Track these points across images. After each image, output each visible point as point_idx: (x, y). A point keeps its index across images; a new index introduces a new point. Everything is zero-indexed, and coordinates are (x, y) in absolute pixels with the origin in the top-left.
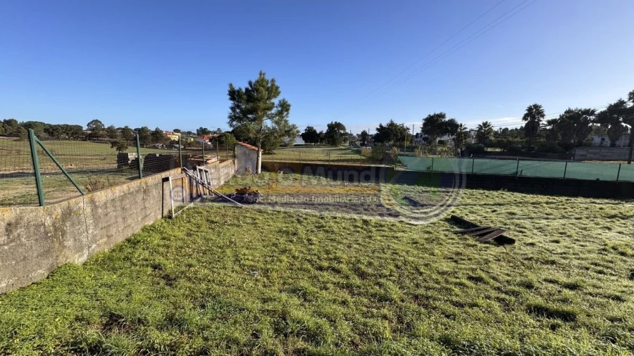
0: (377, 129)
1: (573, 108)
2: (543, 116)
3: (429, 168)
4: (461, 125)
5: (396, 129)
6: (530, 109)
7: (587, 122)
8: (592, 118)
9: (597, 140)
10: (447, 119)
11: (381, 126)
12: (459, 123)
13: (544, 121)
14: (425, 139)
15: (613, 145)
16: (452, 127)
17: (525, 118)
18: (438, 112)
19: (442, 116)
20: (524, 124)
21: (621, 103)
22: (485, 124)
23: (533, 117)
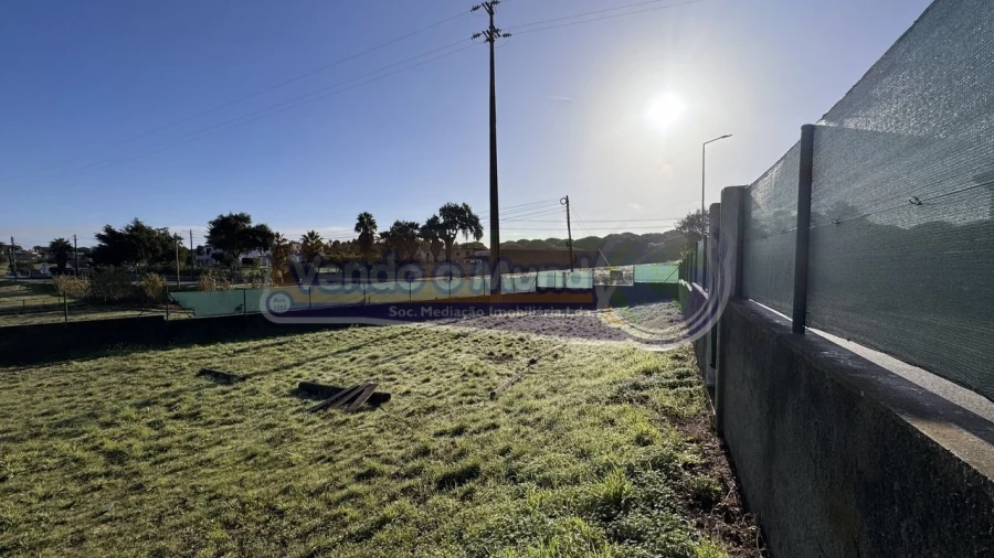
0: (100, 237)
1: (401, 221)
2: (375, 227)
3: (238, 309)
4: (278, 235)
5: (149, 239)
6: (361, 218)
7: (414, 236)
8: (417, 232)
9: (423, 255)
10: (253, 225)
11: (108, 229)
12: (274, 231)
13: (376, 234)
14: (215, 256)
15: (436, 260)
16: (263, 237)
17: (357, 229)
18: (236, 212)
19: (246, 219)
20: (357, 236)
21: (435, 218)
22: (312, 235)
23: (366, 229)
